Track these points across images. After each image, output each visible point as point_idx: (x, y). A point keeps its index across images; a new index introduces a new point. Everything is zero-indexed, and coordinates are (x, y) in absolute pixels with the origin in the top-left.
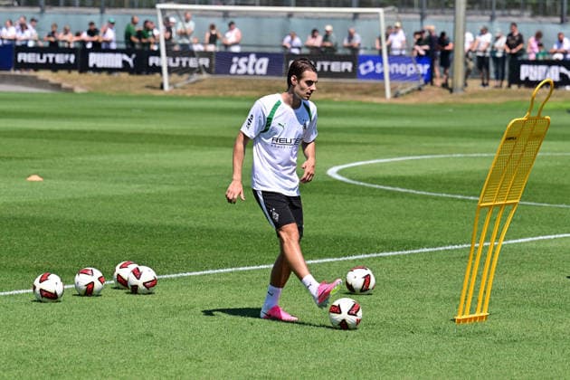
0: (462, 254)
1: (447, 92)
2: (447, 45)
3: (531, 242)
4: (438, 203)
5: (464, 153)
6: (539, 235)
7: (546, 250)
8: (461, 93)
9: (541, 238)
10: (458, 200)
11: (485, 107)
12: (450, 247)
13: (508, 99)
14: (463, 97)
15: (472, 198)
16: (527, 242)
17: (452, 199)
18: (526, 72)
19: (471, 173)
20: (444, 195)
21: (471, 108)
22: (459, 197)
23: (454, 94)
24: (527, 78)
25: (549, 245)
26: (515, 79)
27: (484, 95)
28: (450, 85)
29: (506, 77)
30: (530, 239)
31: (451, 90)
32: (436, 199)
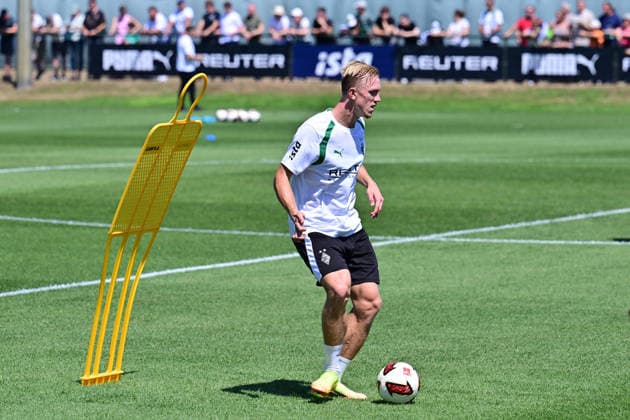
0: (73, 296)
1: (9, 86)
2: (11, 26)
3: (158, 277)
4: (28, 230)
5: (49, 165)
6: (165, 268)
7: (179, 288)
8: (28, 88)
9: (169, 271)
10: (54, 225)
11: (61, 105)
12: (55, 287)
13: (89, 94)
14: (31, 93)
15: (71, 223)
16: (152, 278)
17: (46, 224)
18: (110, 59)
19: (63, 190)
20: (35, 220)
21: (44, 106)
22: (55, 222)
23: (20, 89)
24: (112, 68)
25: (180, 281)
27: (58, 89)
28: (14, 78)
30: (155, 274)
31: (15, 85)
32: (26, 225)
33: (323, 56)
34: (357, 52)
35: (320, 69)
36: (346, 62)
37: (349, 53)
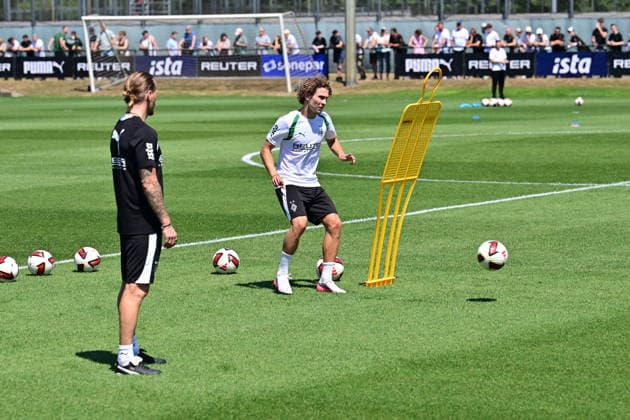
0: (367, 226)
1: (341, 85)
2: (338, 43)
3: (428, 213)
4: (342, 182)
5: (362, 137)
6: (433, 207)
7: (441, 220)
8: (353, 86)
9: (435, 209)
10: (359, 179)
11: (375, 97)
12: (356, 221)
13: (396, 89)
14: (356, 89)
15: (371, 177)
16: (423, 214)
17: (354, 178)
18: (410, 64)
19: (369, 155)
20: (347, 175)
21: (364, 98)
22: (360, 176)
23: (348, 86)
24: (411, 70)
25: (441, 216)
26: (400, 71)
27: (375, 86)
28: (344, 80)
29: (392, 70)
30: (426, 211)
31: (345, 84)
32: (340, 178)
33: (557, 60)
34: (581, 57)
35: (555, 70)
36: (573, 64)
37: (575, 58)
